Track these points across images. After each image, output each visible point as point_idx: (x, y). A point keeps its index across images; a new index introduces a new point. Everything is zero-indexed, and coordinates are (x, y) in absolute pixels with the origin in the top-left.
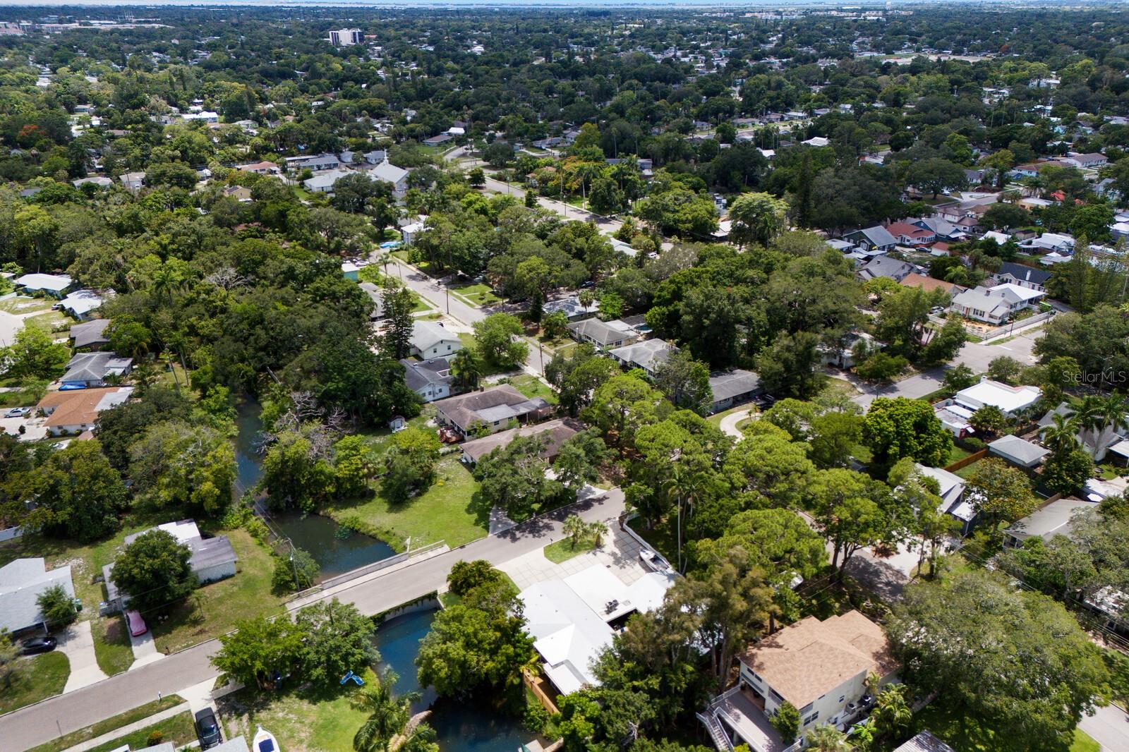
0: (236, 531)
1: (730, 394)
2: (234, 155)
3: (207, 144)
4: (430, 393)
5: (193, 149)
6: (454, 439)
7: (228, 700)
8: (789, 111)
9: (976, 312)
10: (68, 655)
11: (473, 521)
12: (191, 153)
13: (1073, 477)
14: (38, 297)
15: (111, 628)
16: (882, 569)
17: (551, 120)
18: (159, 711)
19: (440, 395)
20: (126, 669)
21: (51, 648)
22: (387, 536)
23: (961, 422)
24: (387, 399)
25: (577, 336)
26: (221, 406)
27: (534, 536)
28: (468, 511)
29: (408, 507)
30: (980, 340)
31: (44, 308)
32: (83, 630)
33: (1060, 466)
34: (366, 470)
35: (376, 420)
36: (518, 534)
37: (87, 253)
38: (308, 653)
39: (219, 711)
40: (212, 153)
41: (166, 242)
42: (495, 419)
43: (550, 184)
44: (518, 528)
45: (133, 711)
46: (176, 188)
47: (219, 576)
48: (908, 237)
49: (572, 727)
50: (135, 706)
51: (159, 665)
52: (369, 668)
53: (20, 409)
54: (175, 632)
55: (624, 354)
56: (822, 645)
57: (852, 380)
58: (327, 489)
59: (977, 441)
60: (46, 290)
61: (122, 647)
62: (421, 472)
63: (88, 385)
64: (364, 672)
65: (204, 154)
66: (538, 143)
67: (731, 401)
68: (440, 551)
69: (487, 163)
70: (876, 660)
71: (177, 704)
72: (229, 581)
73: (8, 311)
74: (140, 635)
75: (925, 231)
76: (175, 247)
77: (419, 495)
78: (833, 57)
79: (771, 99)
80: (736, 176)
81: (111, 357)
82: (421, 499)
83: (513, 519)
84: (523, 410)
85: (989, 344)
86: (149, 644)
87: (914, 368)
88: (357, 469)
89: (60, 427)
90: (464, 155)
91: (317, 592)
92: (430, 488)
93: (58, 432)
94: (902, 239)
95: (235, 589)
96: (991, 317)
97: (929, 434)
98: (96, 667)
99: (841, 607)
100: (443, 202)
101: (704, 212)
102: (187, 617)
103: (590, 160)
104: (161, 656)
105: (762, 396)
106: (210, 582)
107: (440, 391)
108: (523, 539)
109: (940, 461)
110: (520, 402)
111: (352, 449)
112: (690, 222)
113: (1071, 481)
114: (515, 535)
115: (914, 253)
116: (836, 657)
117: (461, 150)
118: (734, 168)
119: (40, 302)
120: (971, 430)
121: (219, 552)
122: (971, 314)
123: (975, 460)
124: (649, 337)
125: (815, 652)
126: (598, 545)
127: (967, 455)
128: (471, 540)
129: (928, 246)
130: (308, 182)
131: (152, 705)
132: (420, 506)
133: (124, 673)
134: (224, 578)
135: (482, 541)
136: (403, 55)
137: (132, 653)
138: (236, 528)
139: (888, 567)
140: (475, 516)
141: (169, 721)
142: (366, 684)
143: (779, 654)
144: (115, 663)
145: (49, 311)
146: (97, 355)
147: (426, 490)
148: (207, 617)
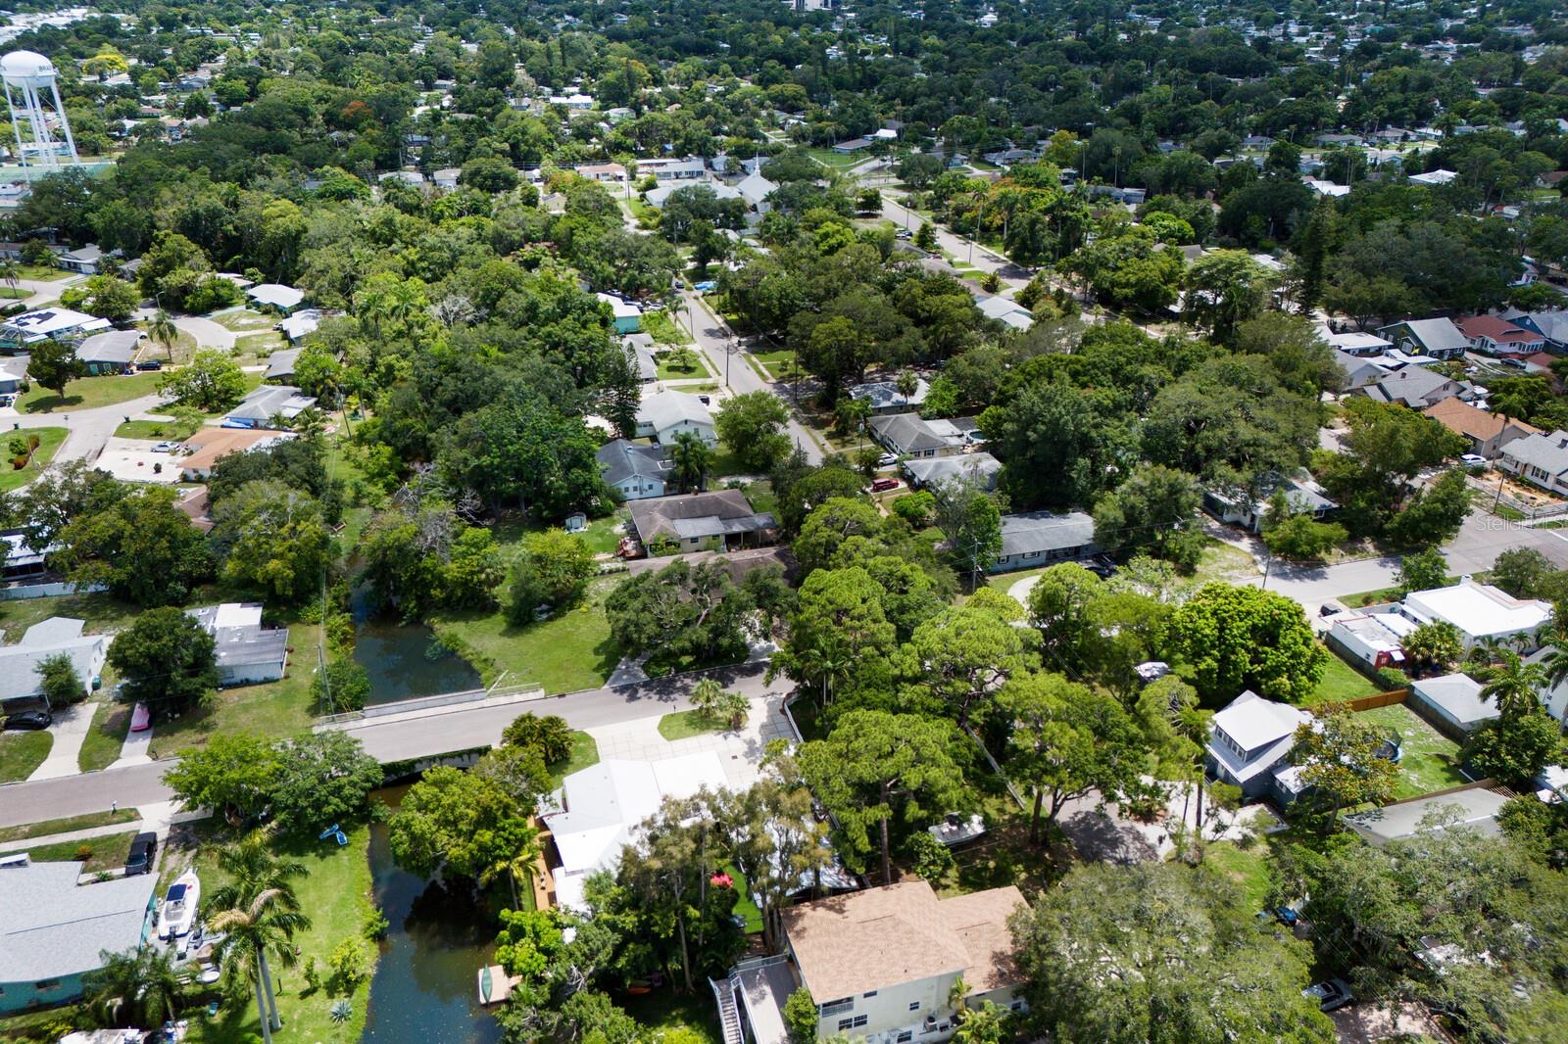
0: (314, 627)
1: (1044, 545)
2: (578, 152)
3: (546, 137)
4: (635, 489)
5: (526, 142)
6: (633, 553)
7: (185, 829)
8: (1423, 126)
9: (1536, 471)
10: (55, 739)
11: (595, 665)
12: (523, 147)
13: (1517, 756)
14: (266, 313)
15: (117, 716)
16: (1128, 838)
17: (1028, 124)
18: (107, 824)
19: (650, 493)
20: (103, 768)
21: (41, 726)
22: (482, 665)
23: (1389, 641)
24: (562, 488)
25: (878, 437)
26: (381, 470)
27: (660, 699)
28: (597, 652)
29: (529, 632)
30: (1522, 517)
31: (267, 326)
32: (85, 714)
33: (1500, 735)
34: (483, 576)
35: (545, 513)
36: (641, 692)
37: (319, 264)
38: (277, 791)
39: (168, 841)
40: (551, 149)
41: (414, 257)
42: (692, 534)
43: (967, 215)
44: (645, 685)
45: (81, 817)
46: (476, 191)
47: (261, 678)
48: (1492, 341)
49: (512, 955)
50: (86, 813)
51: (141, 770)
52: (366, 827)
53: (168, 443)
54: (177, 735)
55: (922, 469)
56: (898, 923)
57: (1256, 552)
58: (433, 592)
59: (1400, 676)
60: (275, 305)
61: (114, 741)
62: (551, 589)
63: (256, 426)
64: (356, 829)
65: (540, 149)
66: (991, 157)
67: (1043, 557)
68: (531, 696)
69: (902, 182)
70: (995, 964)
71: (130, 819)
72: (269, 686)
73: (227, 326)
74: (139, 731)
75: (1528, 333)
76: (424, 264)
77: (550, 619)
78: (1558, 42)
79: (1392, 106)
80: (1255, 222)
81: (296, 394)
82: (550, 625)
83: (646, 672)
84: (737, 528)
85: (1534, 526)
86: (144, 743)
87: (1376, 548)
88: (472, 573)
89: (195, 471)
90: (879, 169)
91: (356, 719)
92: (569, 614)
93: (192, 476)
94: (1484, 342)
95: (271, 696)
96: (1559, 482)
97: (1277, 649)
98: (76, 757)
99: (1027, 879)
100: (789, 231)
101: (1157, 273)
102: (200, 720)
103: (1030, 185)
104: (148, 760)
105: (1097, 557)
106: (247, 683)
107: (651, 487)
108: (644, 700)
109: (1292, 694)
110: (738, 516)
111: (473, 546)
112: (1132, 286)
113: (1511, 761)
114: (636, 692)
115: (1495, 366)
116: (913, 943)
117: (877, 163)
118: (1254, 210)
119: (266, 320)
120: (1398, 656)
121: (265, 648)
122: (1528, 475)
123: (1383, 703)
124: (983, 448)
125: (883, 930)
126: (735, 724)
127: (1377, 693)
128: (576, 690)
129: (1523, 358)
130: (649, 193)
131: (103, 815)
132: (543, 634)
133: (99, 772)
134: (267, 681)
135: (591, 693)
136: (875, 26)
137: (120, 751)
138: (316, 623)
139: (1138, 837)
140: (602, 658)
141: (111, 838)
142: (348, 845)
143: (831, 922)
144: (96, 757)
145: (270, 331)
146: (279, 389)
147: (561, 614)
148: (221, 724)
